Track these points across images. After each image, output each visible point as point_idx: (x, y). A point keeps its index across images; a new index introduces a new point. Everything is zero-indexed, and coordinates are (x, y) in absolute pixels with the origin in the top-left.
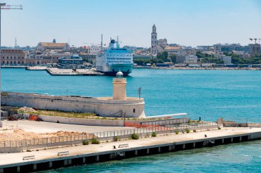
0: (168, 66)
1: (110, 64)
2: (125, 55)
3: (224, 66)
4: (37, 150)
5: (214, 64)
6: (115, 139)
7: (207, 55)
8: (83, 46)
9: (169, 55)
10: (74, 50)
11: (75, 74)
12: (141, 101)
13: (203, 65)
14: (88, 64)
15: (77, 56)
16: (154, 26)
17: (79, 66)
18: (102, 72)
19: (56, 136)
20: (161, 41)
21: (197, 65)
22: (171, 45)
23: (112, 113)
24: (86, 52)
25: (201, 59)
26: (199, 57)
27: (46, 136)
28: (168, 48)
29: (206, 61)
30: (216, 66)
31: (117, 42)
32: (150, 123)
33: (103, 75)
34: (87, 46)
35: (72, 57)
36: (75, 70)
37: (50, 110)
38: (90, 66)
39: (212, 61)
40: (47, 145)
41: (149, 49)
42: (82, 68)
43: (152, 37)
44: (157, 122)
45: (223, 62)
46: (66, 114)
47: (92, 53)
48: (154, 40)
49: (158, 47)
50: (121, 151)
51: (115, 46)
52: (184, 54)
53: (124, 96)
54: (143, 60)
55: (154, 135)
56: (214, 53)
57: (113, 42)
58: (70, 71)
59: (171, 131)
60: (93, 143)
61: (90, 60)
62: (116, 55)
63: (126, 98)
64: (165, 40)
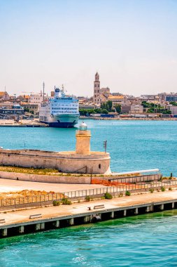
0: (113, 116)
1: (55, 114)
2: (71, 105)
3: (172, 116)
4: (5, 213)
5: (162, 114)
6: (88, 199)
7: (153, 105)
8: (22, 94)
9: (113, 105)
10: (13, 100)
11: (18, 124)
12: (107, 156)
13: (149, 115)
14: (30, 114)
15: (18, 105)
16: (97, 75)
17: (21, 116)
18: (46, 123)
19: (21, 195)
20: (103, 89)
21: (144, 116)
22: (114, 95)
23: (76, 169)
24: (27, 102)
25: (147, 109)
26: (145, 107)
27: (10, 196)
28: (112, 98)
29: (152, 111)
30: (163, 117)
31: (62, 91)
32: (120, 181)
33: (47, 127)
34: (26, 94)
35: (13, 107)
36: (17, 121)
37: (7, 166)
38: (32, 117)
39: (159, 111)
40: (15, 206)
41: (92, 99)
42: (24, 118)
43: (95, 86)
44: (127, 180)
45: (170, 112)
46: (25, 170)
47: (32, 102)
48: (97, 88)
49: (101, 96)
50: (98, 213)
51: (60, 95)
52: (128, 103)
53: (88, 150)
54: (86, 110)
55: (128, 194)
56: (159, 103)
57: (57, 90)
58: (12, 122)
59: (146, 190)
60: (64, 204)
61: (30, 110)
62: (61, 105)
63: (90, 152)
64: (108, 89)
